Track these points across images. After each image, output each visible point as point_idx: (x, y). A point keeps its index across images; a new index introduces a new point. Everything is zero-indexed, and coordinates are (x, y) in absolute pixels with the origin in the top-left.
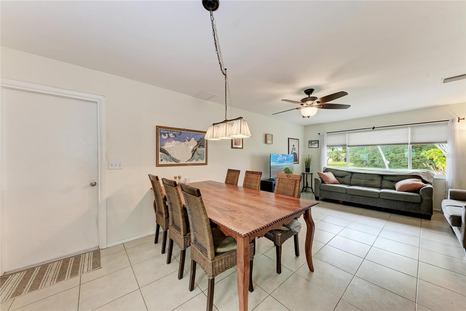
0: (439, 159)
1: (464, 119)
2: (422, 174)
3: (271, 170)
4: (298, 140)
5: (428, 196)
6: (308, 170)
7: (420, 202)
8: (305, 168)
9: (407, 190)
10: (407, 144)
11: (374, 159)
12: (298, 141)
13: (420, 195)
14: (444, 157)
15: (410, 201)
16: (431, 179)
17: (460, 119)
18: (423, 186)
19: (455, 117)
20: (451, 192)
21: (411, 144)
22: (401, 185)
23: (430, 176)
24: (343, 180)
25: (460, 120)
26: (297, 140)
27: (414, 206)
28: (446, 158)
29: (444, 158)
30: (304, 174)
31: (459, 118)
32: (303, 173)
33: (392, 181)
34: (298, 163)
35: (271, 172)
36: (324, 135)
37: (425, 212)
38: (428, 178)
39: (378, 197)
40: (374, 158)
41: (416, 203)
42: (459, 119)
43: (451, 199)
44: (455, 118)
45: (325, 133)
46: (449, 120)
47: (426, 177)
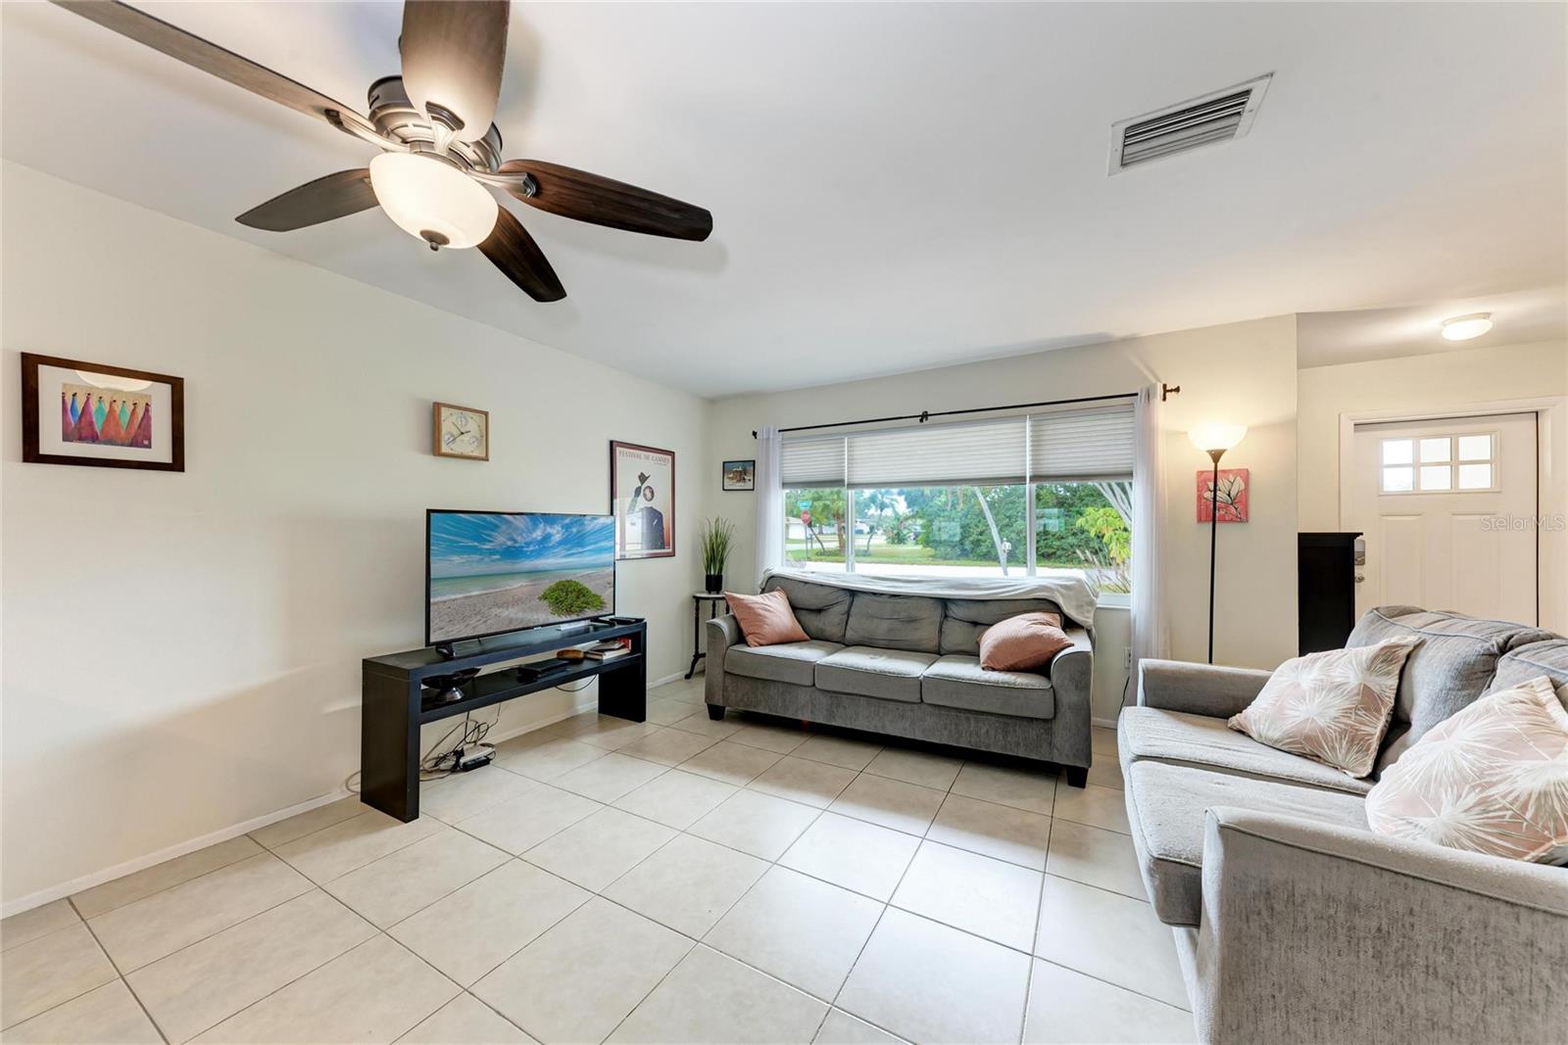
0: (1115, 537)
1: (1177, 390)
2: (1062, 595)
3: (432, 600)
4: (672, 454)
5: (1076, 686)
6: (714, 583)
7: (1051, 716)
8: (705, 574)
9: (1011, 662)
10: (1023, 478)
11: (980, 537)
12: (670, 457)
13: (1052, 687)
14: (1126, 530)
15: (1019, 714)
16: (1088, 612)
17: (1168, 388)
18: (1061, 646)
19: (1154, 381)
20: (1147, 673)
21: (1034, 478)
22: (995, 642)
23: (1086, 599)
24: (821, 625)
25: (1168, 394)
26: (665, 456)
27: (1033, 732)
28: (1130, 532)
29: (1125, 534)
30: (697, 599)
31: (1165, 386)
32: (694, 597)
33: (975, 624)
34: (673, 554)
35: (432, 608)
36: (768, 439)
37: (1067, 756)
38: (1079, 607)
39: (916, 698)
40: (981, 534)
41: (1037, 719)
42: (1166, 391)
43: (1146, 706)
44: (1155, 386)
45: (774, 430)
46: (1136, 394)
47: (1074, 603)
